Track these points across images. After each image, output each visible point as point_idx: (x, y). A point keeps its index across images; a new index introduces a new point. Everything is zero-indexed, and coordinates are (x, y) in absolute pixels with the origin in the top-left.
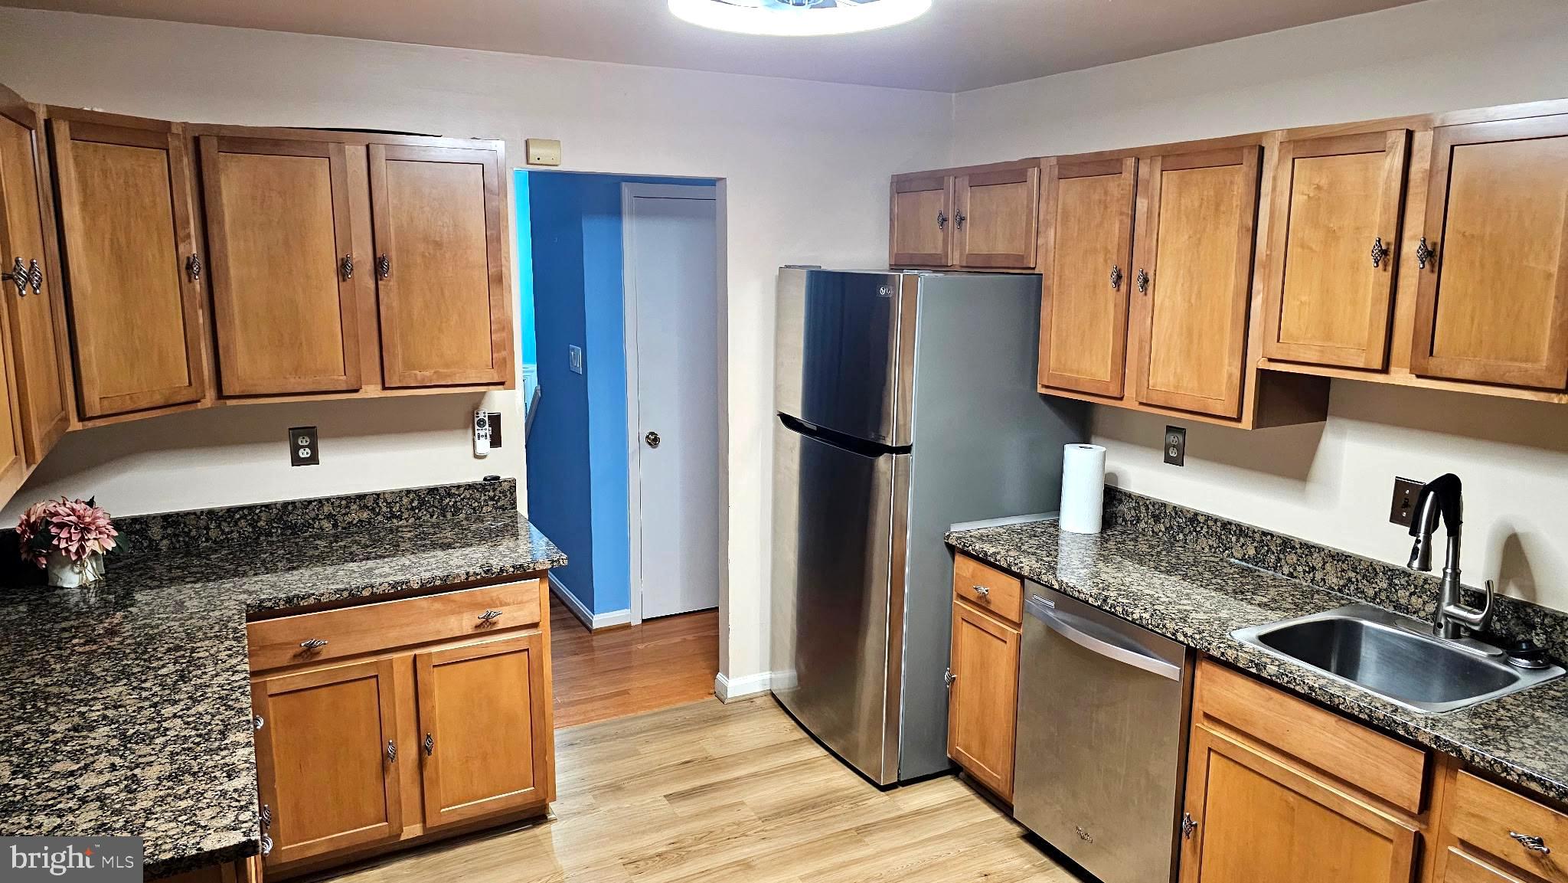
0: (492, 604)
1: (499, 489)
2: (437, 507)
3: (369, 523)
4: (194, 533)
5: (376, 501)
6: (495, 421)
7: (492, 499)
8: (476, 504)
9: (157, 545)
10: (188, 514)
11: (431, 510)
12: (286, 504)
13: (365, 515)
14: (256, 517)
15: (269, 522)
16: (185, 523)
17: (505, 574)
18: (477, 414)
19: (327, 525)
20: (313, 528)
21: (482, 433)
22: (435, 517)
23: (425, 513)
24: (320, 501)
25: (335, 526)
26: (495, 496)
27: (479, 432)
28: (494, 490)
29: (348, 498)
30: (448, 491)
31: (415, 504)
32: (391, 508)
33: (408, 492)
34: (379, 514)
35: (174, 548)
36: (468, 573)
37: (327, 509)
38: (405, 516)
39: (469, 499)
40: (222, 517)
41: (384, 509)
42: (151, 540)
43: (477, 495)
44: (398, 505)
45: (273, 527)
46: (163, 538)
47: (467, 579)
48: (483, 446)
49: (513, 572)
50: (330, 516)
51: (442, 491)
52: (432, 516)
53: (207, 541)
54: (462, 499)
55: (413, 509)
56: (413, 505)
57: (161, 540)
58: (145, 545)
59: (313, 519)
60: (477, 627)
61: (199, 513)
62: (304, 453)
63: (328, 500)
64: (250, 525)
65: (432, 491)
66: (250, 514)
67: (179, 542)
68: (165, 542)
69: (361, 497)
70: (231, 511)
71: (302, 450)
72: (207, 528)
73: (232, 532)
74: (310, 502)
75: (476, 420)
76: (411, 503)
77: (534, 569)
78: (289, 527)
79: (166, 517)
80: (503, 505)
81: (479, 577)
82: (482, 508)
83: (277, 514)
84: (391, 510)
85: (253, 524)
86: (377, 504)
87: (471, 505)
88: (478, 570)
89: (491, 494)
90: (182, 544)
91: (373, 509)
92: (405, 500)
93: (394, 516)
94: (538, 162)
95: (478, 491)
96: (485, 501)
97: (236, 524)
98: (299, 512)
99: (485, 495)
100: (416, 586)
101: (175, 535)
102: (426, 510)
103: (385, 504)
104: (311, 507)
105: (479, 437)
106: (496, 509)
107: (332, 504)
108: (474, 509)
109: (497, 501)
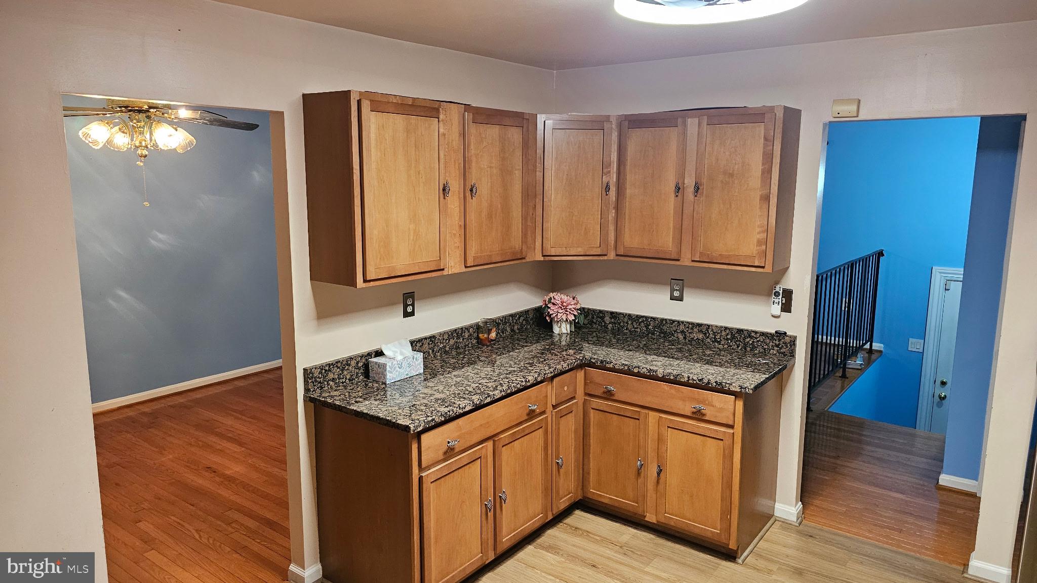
0: (703, 402)
1: (783, 340)
2: (741, 342)
3: (703, 341)
4: (622, 324)
5: (707, 330)
6: (788, 294)
7: (777, 346)
8: (766, 347)
9: (607, 326)
10: (620, 314)
11: (738, 343)
12: (662, 320)
13: (701, 336)
14: (648, 323)
15: (654, 327)
16: (619, 318)
17: (710, 385)
18: (775, 287)
19: (681, 337)
20: (674, 336)
21: (777, 301)
22: (740, 348)
23: (734, 344)
24: (678, 322)
25: (685, 338)
26: (779, 344)
27: (774, 300)
28: (780, 340)
29: (692, 324)
30: (750, 334)
31: (729, 337)
32: (715, 336)
33: (726, 328)
34: (708, 338)
35: (614, 329)
36: (689, 377)
37: (682, 327)
38: (722, 342)
39: (762, 342)
40: (633, 319)
41: (711, 335)
42: (605, 323)
43: (768, 341)
44: (719, 335)
45: (655, 331)
46: (610, 323)
47: (688, 381)
48: (776, 309)
49: (716, 386)
50: (682, 332)
51: (745, 333)
52: (738, 347)
53: (627, 330)
54: (758, 341)
55: (727, 339)
56: (728, 337)
57: (609, 324)
58: (603, 324)
59: (675, 331)
60: (693, 413)
61: (625, 315)
62: (676, 294)
63: (683, 322)
64: (645, 326)
65: (740, 331)
66: (646, 321)
67: (616, 326)
68: (611, 325)
69: (700, 325)
70: (639, 317)
71: (675, 292)
72: (627, 323)
73: (637, 328)
74: (674, 321)
75: (774, 291)
76: (726, 336)
77: (729, 388)
78: (662, 333)
79: (612, 313)
80: (785, 352)
81: (695, 382)
82: (770, 350)
83: (658, 324)
84: (715, 337)
85: (647, 326)
86: (708, 331)
87: (763, 347)
88: (695, 378)
89: (777, 342)
90: (617, 328)
91: (705, 334)
92: (724, 333)
93: (716, 341)
94: (839, 115)
95: (768, 338)
96: (772, 346)
97: (639, 325)
98: (668, 325)
99: (773, 342)
100: (660, 376)
101: (615, 323)
102: (735, 342)
103: (712, 332)
104: (674, 324)
105: (773, 303)
106: (779, 353)
107: (685, 325)
108: (765, 349)
109: (781, 349)
